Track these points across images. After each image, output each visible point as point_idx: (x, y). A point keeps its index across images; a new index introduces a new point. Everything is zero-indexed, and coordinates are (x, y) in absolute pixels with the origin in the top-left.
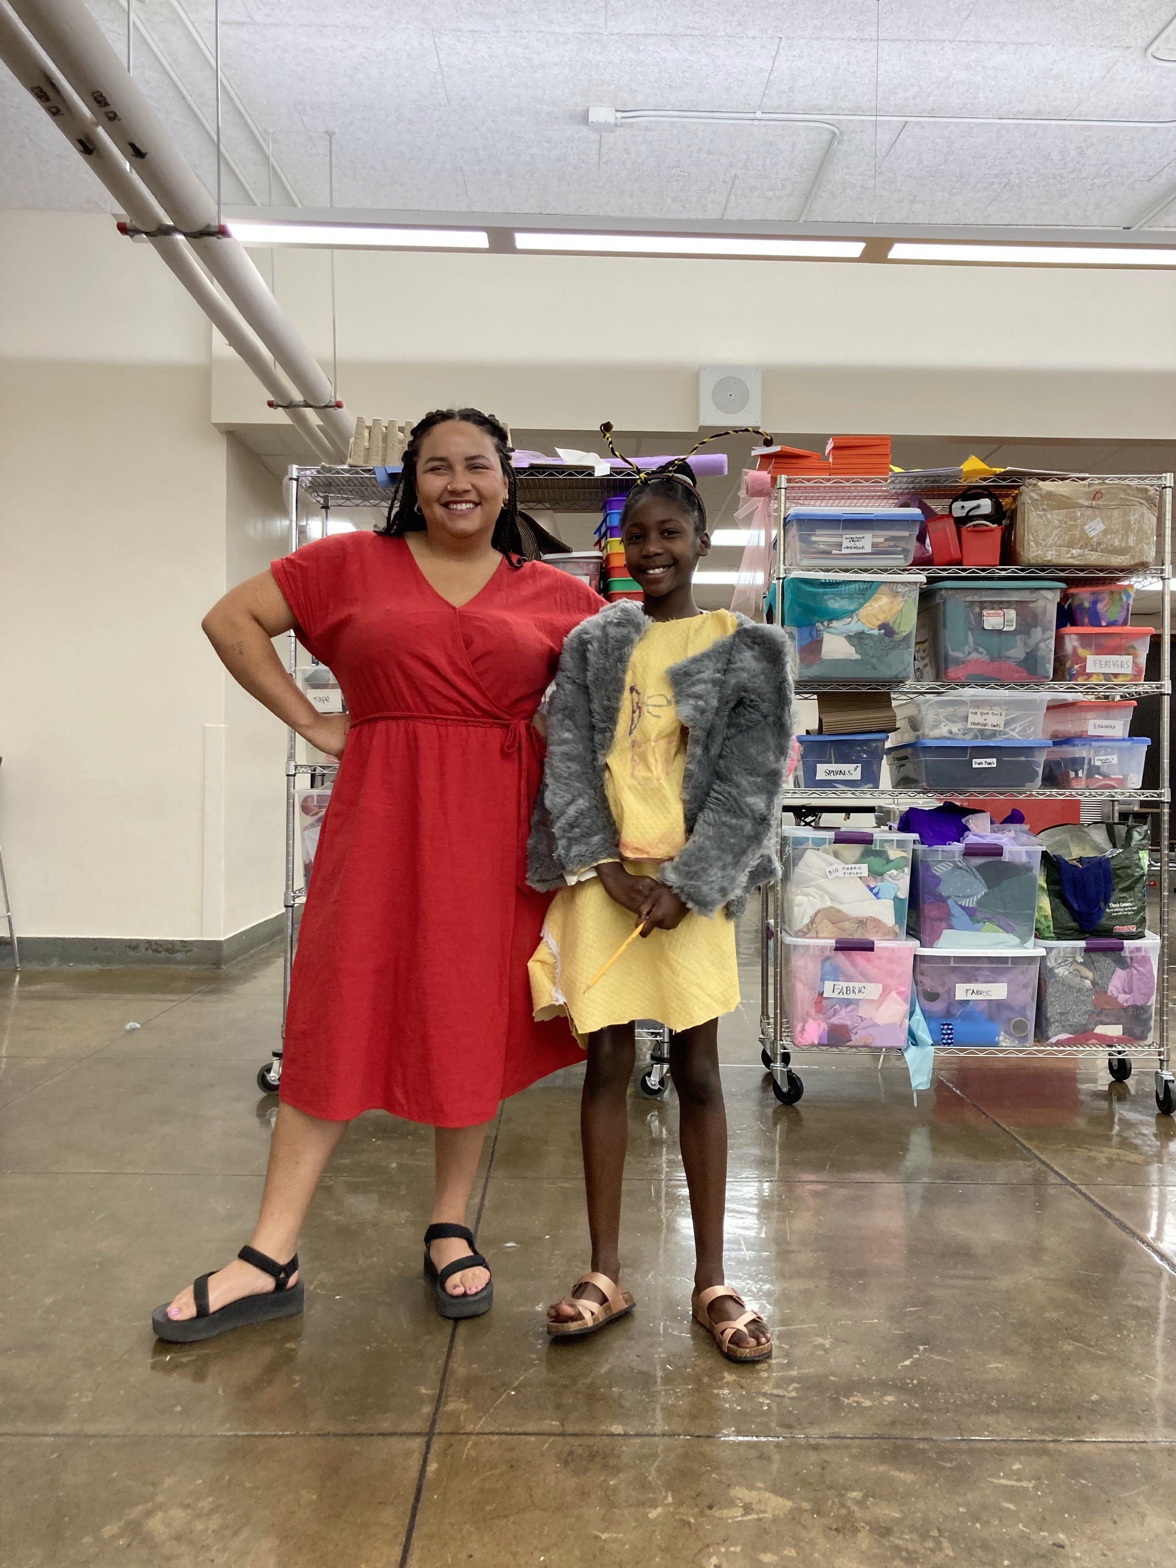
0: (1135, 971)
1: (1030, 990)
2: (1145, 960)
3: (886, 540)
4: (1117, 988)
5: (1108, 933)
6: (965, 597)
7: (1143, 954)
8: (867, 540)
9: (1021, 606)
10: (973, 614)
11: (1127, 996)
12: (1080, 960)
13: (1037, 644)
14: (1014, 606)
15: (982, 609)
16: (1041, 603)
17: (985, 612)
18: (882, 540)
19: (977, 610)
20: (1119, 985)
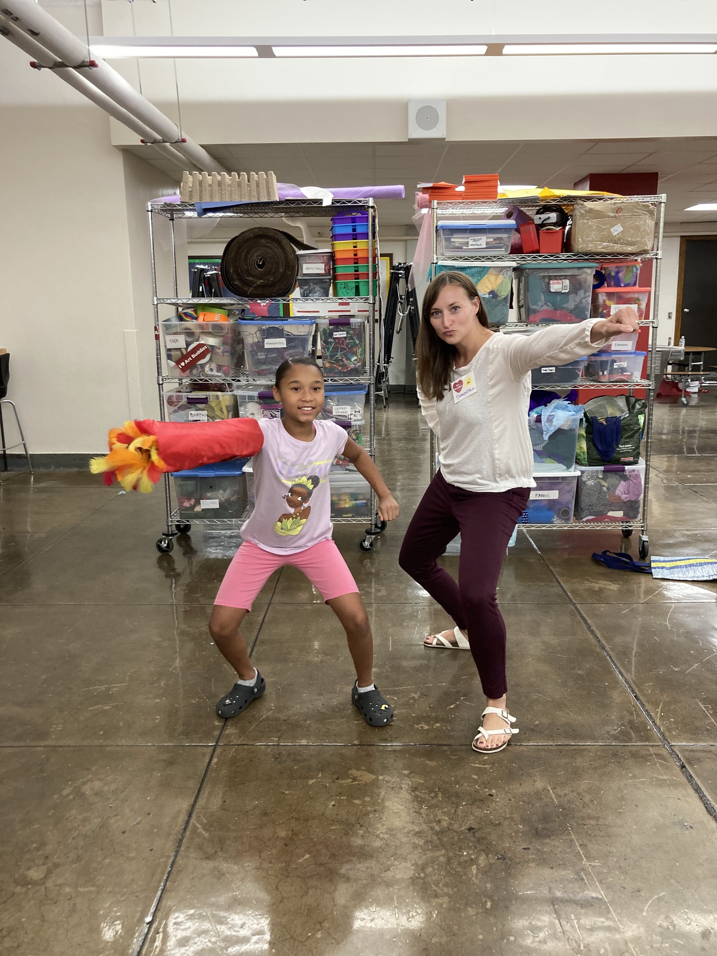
0: (631, 482)
1: (571, 494)
2: (638, 476)
3: (494, 240)
4: (621, 491)
5: (618, 462)
6: (539, 273)
7: (636, 473)
8: (483, 241)
9: (572, 278)
10: (544, 282)
11: (627, 496)
12: (601, 476)
13: (581, 301)
14: (568, 277)
15: (550, 280)
16: (584, 276)
17: (551, 282)
18: (492, 240)
19: (547, 280)
20: (622, 490)
